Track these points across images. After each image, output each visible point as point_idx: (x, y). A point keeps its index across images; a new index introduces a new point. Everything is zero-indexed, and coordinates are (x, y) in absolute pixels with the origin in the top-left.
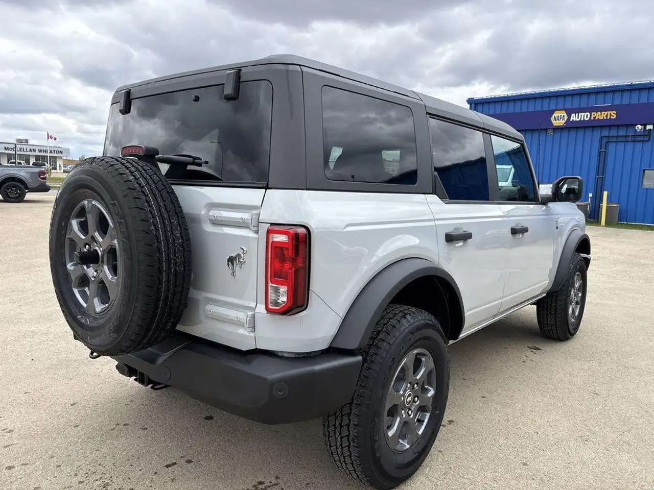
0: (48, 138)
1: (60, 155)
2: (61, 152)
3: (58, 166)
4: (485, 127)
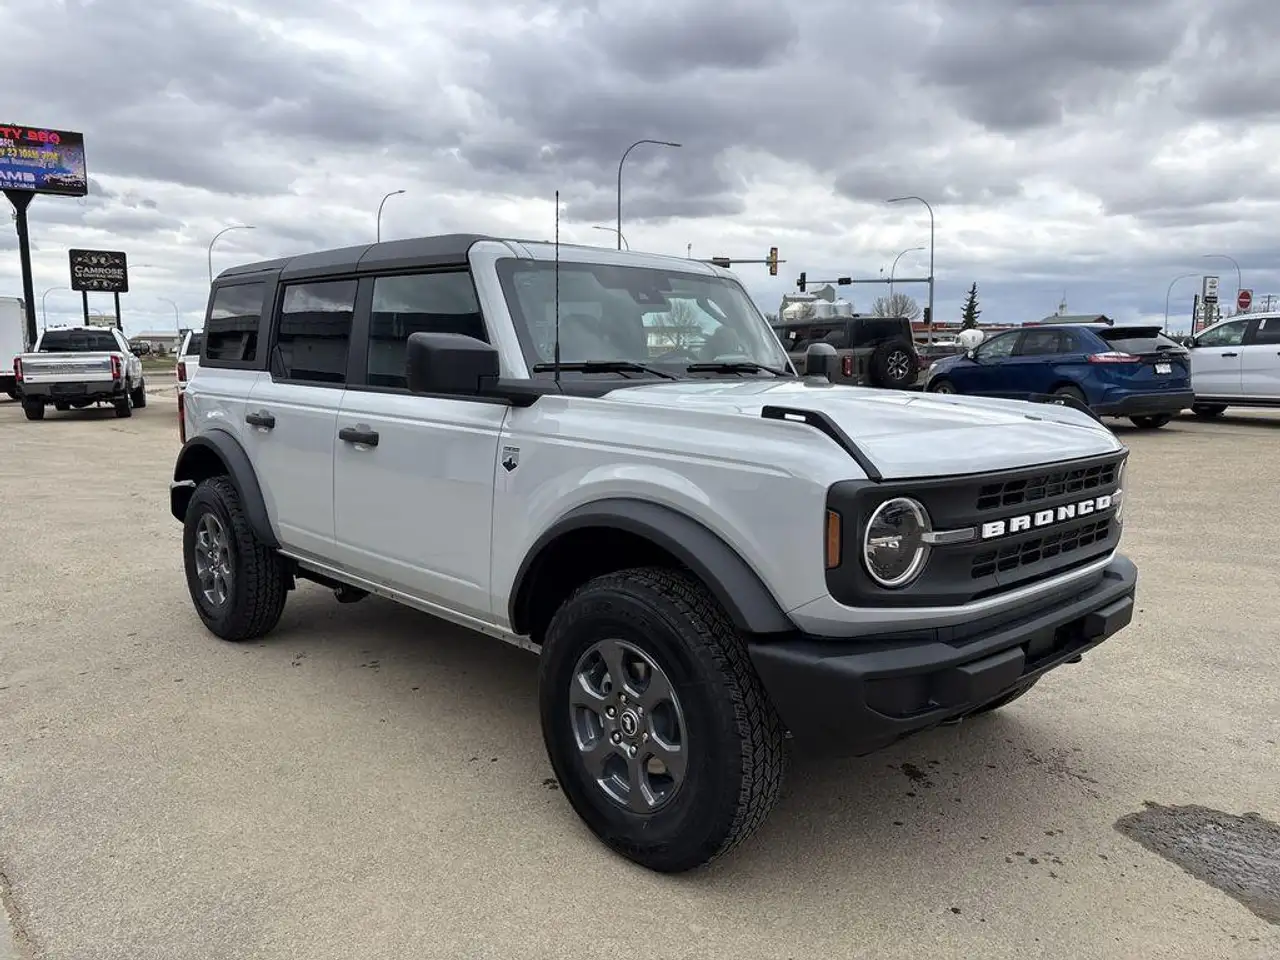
4: (359, 269)
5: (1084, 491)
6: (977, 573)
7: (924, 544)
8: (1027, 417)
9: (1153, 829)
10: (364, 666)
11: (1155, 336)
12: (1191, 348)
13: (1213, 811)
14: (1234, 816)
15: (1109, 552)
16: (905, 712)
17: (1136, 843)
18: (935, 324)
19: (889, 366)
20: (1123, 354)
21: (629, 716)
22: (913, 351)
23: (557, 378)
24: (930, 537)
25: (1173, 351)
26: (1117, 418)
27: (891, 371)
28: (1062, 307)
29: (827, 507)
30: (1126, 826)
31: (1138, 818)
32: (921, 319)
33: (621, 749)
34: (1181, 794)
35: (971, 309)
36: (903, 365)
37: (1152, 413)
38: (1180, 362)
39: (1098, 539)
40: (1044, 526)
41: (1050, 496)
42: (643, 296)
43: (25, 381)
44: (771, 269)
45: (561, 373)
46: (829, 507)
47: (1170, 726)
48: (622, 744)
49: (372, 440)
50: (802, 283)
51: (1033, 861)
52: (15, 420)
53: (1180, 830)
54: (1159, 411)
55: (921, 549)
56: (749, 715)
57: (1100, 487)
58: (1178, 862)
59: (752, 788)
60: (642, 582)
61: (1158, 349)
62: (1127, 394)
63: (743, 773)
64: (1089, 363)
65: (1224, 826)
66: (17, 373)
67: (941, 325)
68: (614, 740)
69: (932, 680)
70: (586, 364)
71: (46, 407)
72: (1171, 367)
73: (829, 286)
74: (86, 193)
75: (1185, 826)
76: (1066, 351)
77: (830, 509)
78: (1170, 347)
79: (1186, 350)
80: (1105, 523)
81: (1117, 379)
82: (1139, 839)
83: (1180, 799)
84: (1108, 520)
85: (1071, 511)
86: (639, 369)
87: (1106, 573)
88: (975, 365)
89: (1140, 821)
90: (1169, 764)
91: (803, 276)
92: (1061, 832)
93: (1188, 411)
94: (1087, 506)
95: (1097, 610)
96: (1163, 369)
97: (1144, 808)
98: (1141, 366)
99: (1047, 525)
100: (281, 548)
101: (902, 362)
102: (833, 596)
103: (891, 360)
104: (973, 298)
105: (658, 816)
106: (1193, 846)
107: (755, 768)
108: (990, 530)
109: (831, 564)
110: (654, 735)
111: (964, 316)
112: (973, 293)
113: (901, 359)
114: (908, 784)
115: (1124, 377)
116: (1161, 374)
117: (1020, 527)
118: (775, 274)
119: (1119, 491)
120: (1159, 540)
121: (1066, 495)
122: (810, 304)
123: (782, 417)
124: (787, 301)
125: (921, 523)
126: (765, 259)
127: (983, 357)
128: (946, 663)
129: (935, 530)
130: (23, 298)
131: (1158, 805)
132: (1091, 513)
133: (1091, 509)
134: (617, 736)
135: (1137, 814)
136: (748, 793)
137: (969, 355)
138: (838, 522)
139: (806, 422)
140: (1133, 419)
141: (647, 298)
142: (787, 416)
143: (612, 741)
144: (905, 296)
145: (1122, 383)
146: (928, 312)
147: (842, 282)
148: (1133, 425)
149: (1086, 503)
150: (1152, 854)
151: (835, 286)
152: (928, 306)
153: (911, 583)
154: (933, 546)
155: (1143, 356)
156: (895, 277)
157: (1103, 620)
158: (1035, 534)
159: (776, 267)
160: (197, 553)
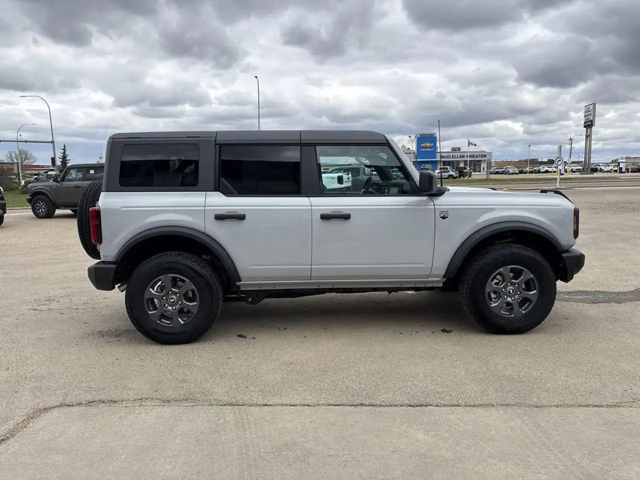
0: (469, 145)
1: (483, 159)
2: (485, 156)
3: (482, 168)
21: (511, 289)
35: (64, 158)
49: (346, 217)
104: (65, 152)
110: (523, 291)
112: (64, 149)
134: (506, 297)
143: (504, 299)
144: (26, 151)
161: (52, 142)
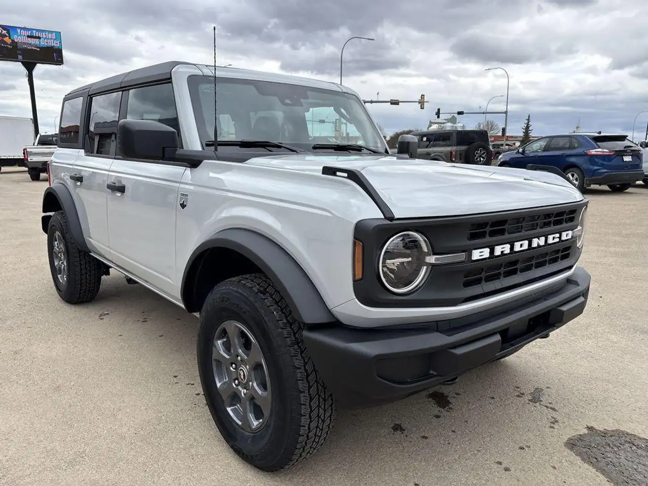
4: (122, 86)
5: (553, 228)
6: (467, 284)
7: (428, 264)
8: (525, 179)
9: (589, 447)
10: (139, 320)
11: (624, 140)
12: (643, 148)
13: (631, 435)
14: (644, 439)
15: (570, 268)
16: (409, 380)
17: (578, 457)
18: (507, 137)
19: (476, 156)
20: (605, 150)
21: (242, 370)
22: (489, 148)
23: (216, 150)
24: (431, 259)
25: (632, 148)
26: (600, 185)
27: (477, 159)
28: (577, 128)
29: (354, 238)
30: (572, 444)
31: (581, 438)
32: (500, 134)
33: (239, 390)
34: (611, 421)
35: (527, 129)
36: (483, 156)
37: (619, 183)
38: (637, 155)
39: (562, 259)
40: (521, 251)
41: (526, 231)
42: (288, 101)
43: (29, 160)
44: (421, 106)
45: (218, 147)
46: (356, 238)
47: (609, 373)
48: (240, 388)
49: (122, 189)
50: (438, 114)
51: (507, 469)
52: (25, 181)
53: (608, 448)
54: (624, 182)
55: (425, 267)
56: (308, 376)
57: (564, 225)
58: (603, 472)
59: (309, 425)
60: (247, 284)
61: (625, 147)
62: (606, 172)
63: (302, 416)
64: (586, 155)
65: (638, 446)
66: (25, 156)
67: (512, 137)
68: (235, 385)
69: (430, 357)
70: (241, 142)
71: (41, 174)
72: (632, 158)
73: (453, 116)
74: (63, 64)
75: (611, 445)
76: (574, 148)
77: (356, 239)
78: (632, 147)
79: (642, 149)
80: (568, 248)
81: (601, 163)
82: (579, 454)
83: (609, 425)
84: (571, 246)
85: (542, 241)
86: (278, 146)
87: (569, 281)
88: (522, 156)
89: (582, 440)
90: (605, 399)
91: (439, 110)
92: (529, 447)
93: (640, 182)
94: (554, 238)
95: (557, 307)
96: (627, 159)
97: (586, 431)
98: (615, 157)
99: (523, 251)
100: (91, 252)
101: (483, 154)
102: (358, 300)
103: (477, 153)
104: (528, 122)
105: (257, 434)
106: (615, 460)
107: (311, 411)
108: (476, 255)
109: (357, 278)
110: (255, 384)
111: (524, 132)
112: (528, 120)
113: (482, 152)
114: (436, 410)
115: (605, 163)
116: (626, 161)
117: (502, 252)
118: (423, 109)
119: (579, 228)
120: (616, 254)
121: (539, 230)
122: (442, 125)
123: (335, 174)
124: (431, 123)
125: (425, 250)
126: (418, 100)
127: (527, 152)
128: (442, 346)
129: (434, 254)
130: (32, 118)
131: (595, 429)
132: (558, 242)
133: (557, 240)
134: (237, 382)
135: (580, 435)
136: (307, 428)
137: (520, 151)
138: (361, 248)
139: (348, 178)
140: (610, 186)
141: (290, 102)
142: (338, 173)
143: (234, 384)
144: (493, 122)
145: (603, 166)
146: (504, 130)
147: (460, 113)
148: (610, 190)
149: (554, 236)
150: (586, 466)
151: (456, 115)
152: (504, 127)
153: (417, 290)
154: (433, 265)
155: (616, 151)
156: (488, 111)
157: (563, 312)
158: (513, 258)
159: (423, 104)
160: (54, 254)
161: (506, 113)
